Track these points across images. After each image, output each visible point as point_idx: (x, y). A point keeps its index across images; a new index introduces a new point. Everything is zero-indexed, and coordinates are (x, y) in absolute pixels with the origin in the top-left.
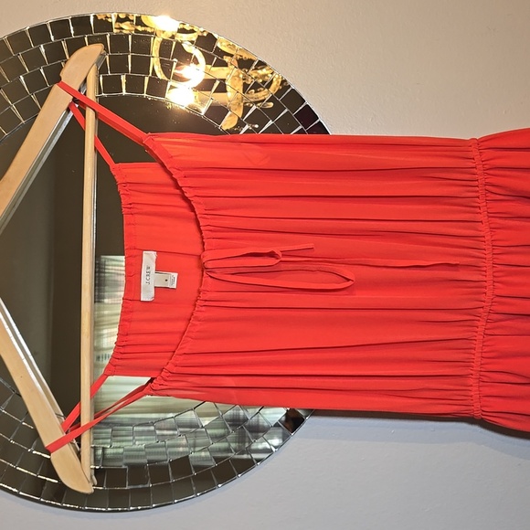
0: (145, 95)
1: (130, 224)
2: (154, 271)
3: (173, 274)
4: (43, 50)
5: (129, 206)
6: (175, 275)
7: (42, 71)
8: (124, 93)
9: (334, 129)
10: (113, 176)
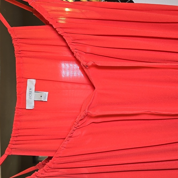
1: (19, 63)
2: (34, 91)
3: (45, 92)
5: (19, 52)
6: (47, 93)
10: (10, 35)
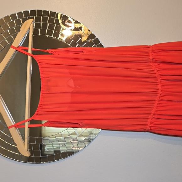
0: (46, 35)
4: (14, 22)
7: (14, 28)
8: (39, 35)
9: (105, 46)
